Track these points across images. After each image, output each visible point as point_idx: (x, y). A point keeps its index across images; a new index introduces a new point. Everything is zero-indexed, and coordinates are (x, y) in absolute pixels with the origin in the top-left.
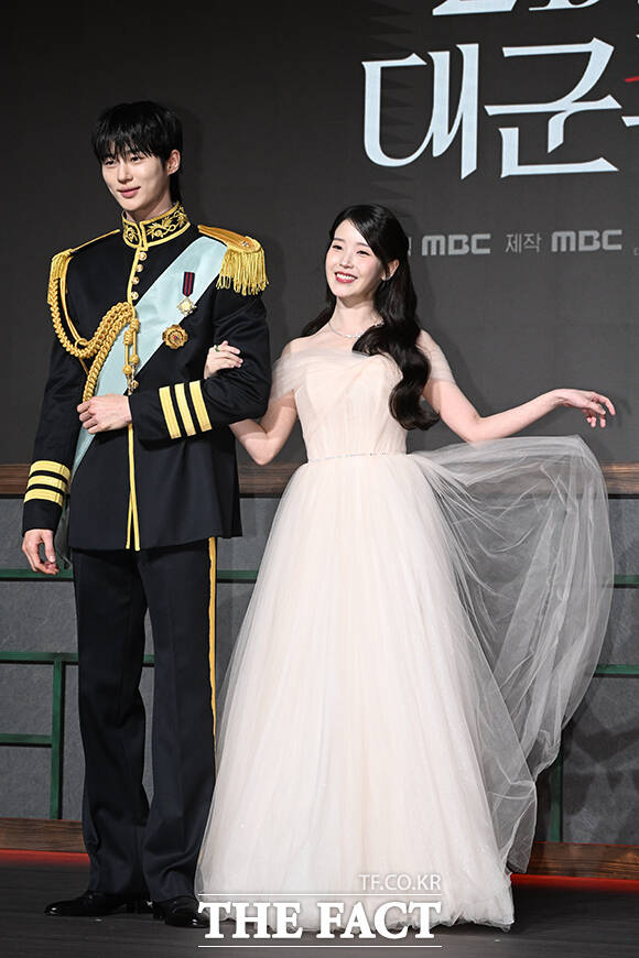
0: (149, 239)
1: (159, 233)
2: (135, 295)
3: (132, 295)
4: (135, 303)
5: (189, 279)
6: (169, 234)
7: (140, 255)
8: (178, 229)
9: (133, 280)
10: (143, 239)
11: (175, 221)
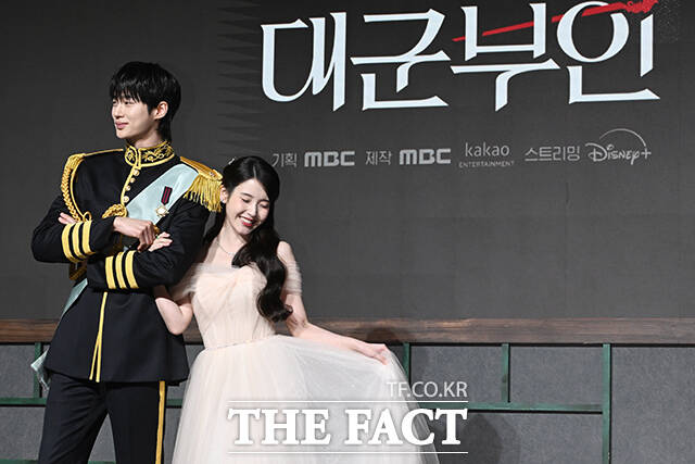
0: (143, 162)
1: (151, 159)
2: (127, 198)
3: (124, 199)
4: (126, 204)
5: (168, 191)
6: (159, 160)
7: (134, 172)
8: (165, 157)
9: (126, 188)
10: (139, 160)
11: (164, 152)
